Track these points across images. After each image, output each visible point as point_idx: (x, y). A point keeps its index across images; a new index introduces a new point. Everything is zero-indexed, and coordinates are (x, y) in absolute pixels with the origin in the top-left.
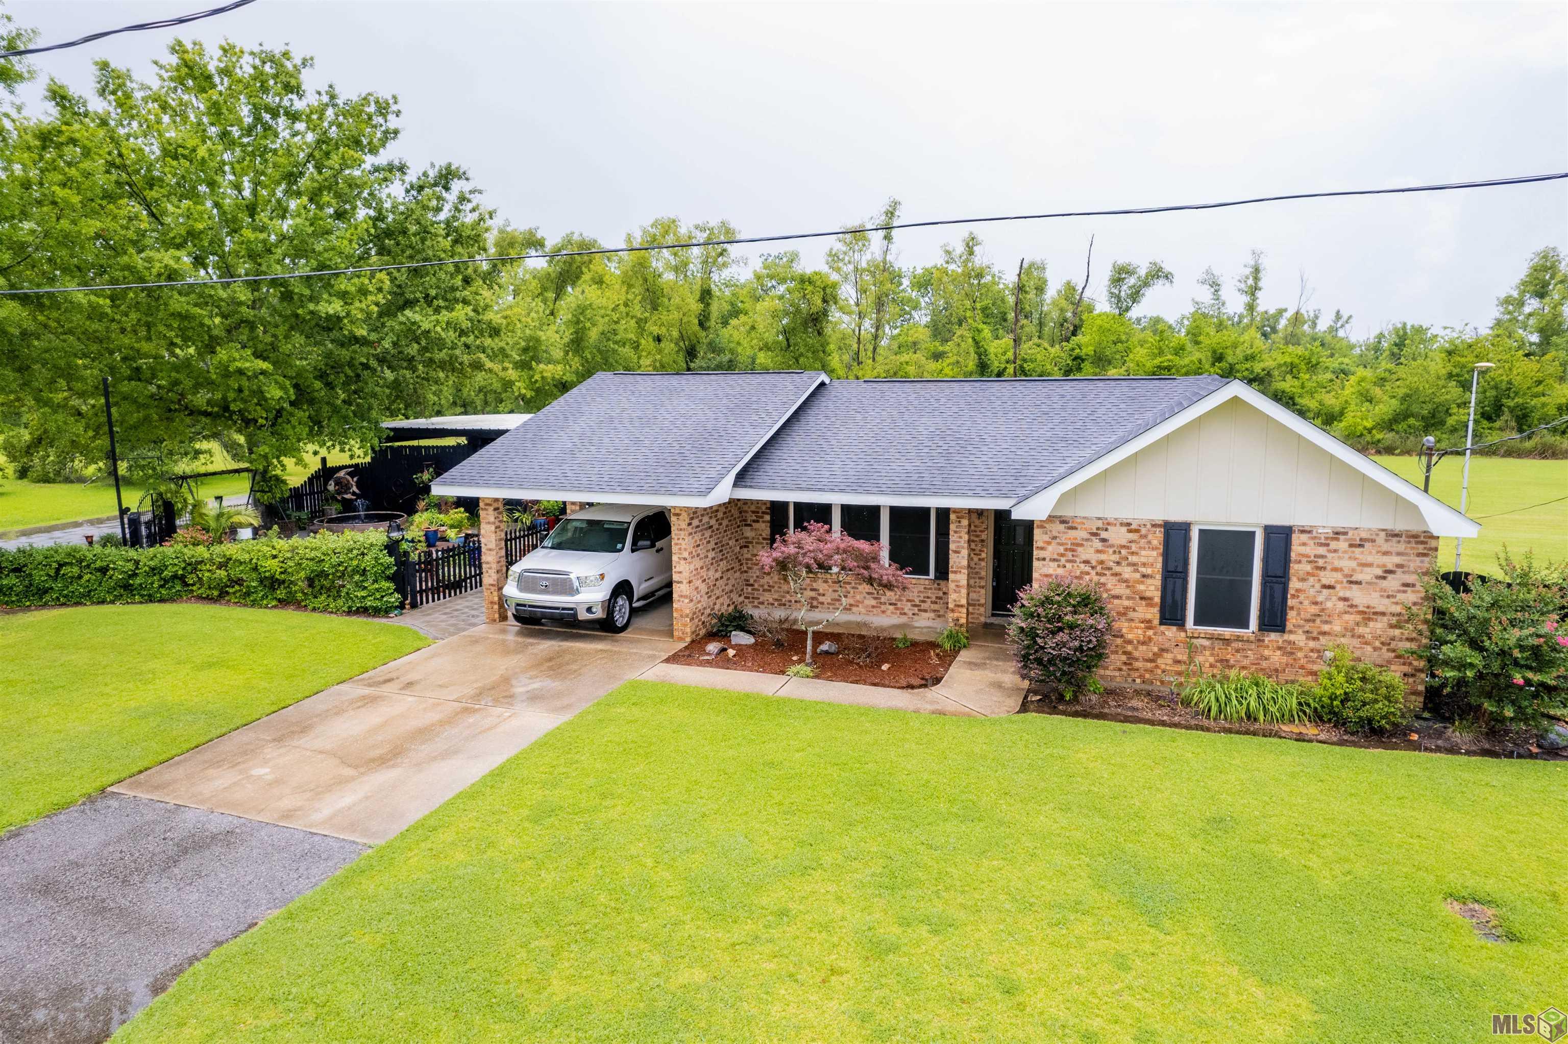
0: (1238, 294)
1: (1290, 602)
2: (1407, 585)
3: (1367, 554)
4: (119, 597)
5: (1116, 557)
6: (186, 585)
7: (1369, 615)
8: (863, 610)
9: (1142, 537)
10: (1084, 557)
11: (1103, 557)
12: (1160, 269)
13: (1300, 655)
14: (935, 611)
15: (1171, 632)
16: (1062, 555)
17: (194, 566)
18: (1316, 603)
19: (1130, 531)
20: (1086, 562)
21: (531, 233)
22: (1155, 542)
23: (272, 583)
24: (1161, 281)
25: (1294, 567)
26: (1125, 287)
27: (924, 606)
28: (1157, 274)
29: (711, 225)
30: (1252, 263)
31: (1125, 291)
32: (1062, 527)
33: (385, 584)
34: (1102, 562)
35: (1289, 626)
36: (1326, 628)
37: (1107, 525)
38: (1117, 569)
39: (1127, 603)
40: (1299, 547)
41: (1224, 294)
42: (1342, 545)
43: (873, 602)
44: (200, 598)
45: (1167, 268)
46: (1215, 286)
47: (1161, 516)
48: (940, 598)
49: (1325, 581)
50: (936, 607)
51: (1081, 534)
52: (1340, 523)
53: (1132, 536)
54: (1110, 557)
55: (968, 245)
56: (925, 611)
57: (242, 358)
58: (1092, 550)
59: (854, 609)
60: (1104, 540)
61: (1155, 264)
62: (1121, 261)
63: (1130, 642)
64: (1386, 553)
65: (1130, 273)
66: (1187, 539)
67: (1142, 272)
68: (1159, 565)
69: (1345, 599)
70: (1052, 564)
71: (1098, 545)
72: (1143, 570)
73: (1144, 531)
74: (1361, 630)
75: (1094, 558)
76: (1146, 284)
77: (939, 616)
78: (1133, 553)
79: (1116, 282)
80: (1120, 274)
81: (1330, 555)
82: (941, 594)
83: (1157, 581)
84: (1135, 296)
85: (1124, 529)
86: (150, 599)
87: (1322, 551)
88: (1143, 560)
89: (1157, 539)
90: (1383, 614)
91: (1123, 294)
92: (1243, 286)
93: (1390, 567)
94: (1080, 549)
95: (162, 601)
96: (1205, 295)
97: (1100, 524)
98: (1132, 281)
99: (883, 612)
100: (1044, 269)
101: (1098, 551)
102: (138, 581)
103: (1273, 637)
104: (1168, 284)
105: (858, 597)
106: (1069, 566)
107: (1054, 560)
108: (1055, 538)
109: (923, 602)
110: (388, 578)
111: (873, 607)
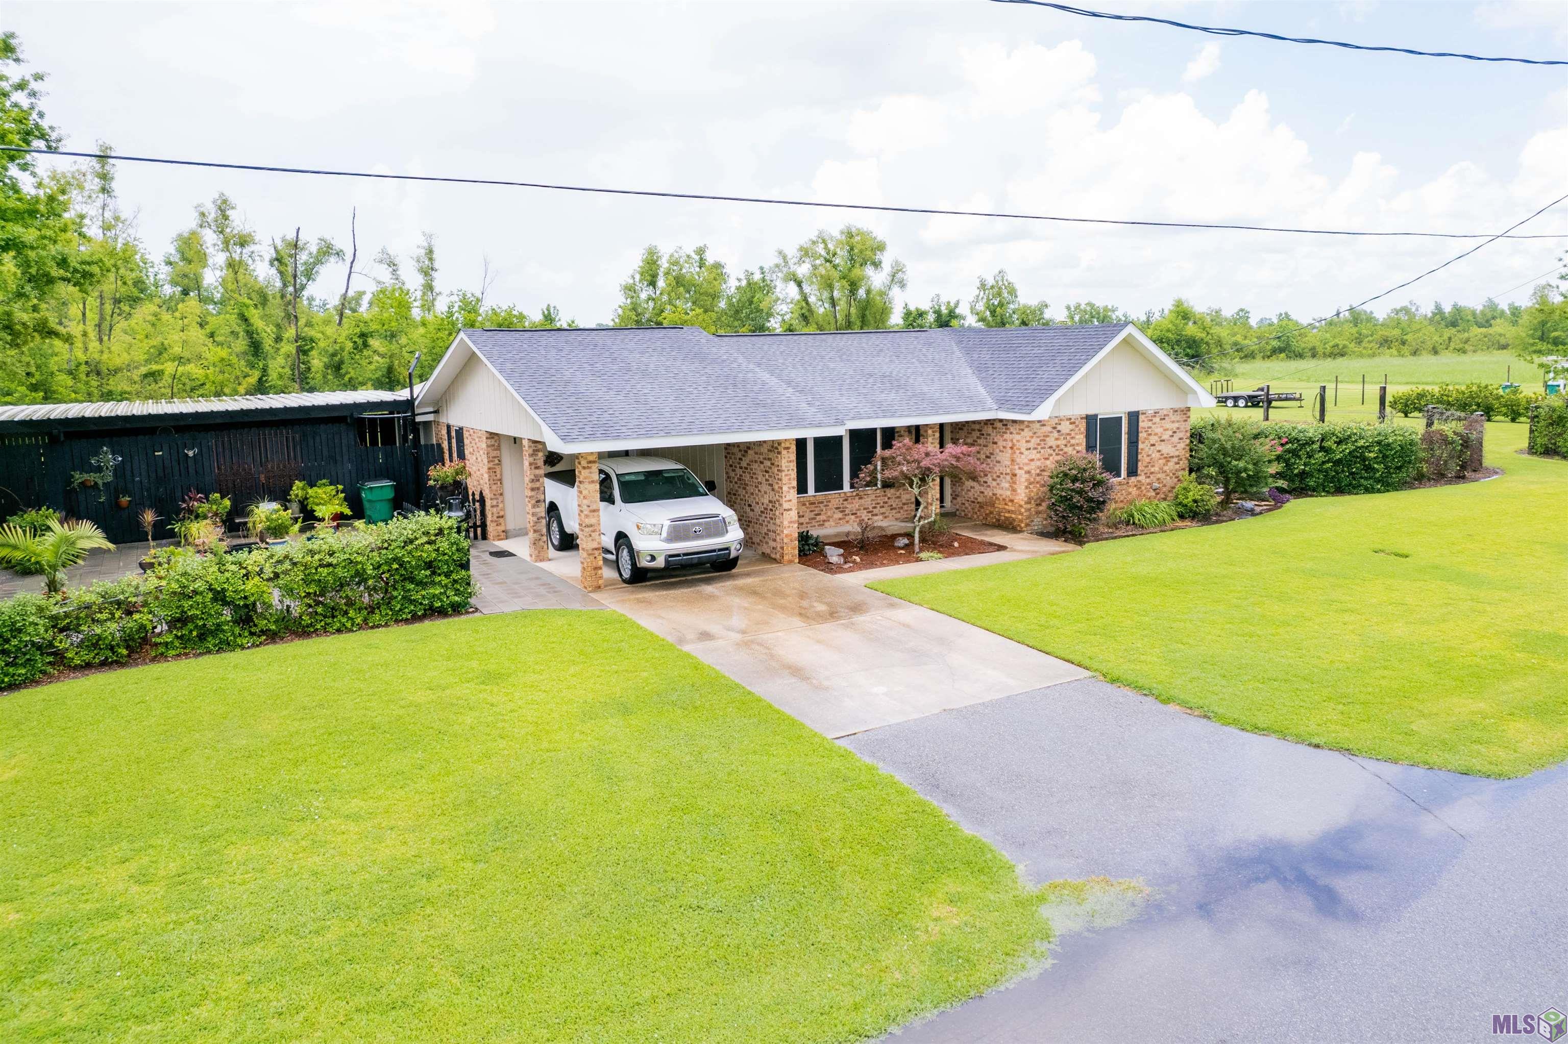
1: (1139, 457)
2: (1180, 439)
3: (1167, 424)
5: (1064, 442)
7: (1168, 459)
8: (833, 524)
9: (1077, 426)
10: (1049, 445)
11: (1059, 442)
12: (329, 246)
13: (1143, 488)
14: (883, 513)
16: (1039, 444)
18: (1148, 456)
19: (1071, 423)
20: (1051, 447)
22: (1082, 429)
24: (333, 258)
25: (1141, 436)
27: (875, 511)
28: (328, 251)
34: (1058, 446)
35: (1139, 471)
36: (1152, 470)
37: (1060, 421)
40: (1141, 423)
42: (1157, 420)
43: (840, 515)
45: (335, 244)
46: (392, 265)
47: (1084, 412)
48: (886, 503)
49: (1151, 442)
50: (883, 510)
51: (1048, 429)
52: (1157, 406)
53: (1072, 427)
54: (1062, 442)
55: (220, 208)
56: (876, 515)
58: (1053, 439)
59: (827, 524)
60: (1059, 431)
61: (323, 241)
62: (289, 235)
64: (1173, 422)
65: (301, 248)
66: (1096, 425)
67: (313, 249)
68: (1084, 444)
69: (1159, 451)
70: (1035, 451)
71: (1056, 435)
72: (1077, 448)
73: (1077, 423)
74: (1166, 468)
76: (319, 261)
77: (886, 517)
78: (1072, 438)
81: (1153, 426)
82: (886, 499)
84: (309, 273)
85: (1068, 422)
87: (1150, 424)
88: (1077, 441)
89: (1083, 426)
90: (1172, 457)
93: (1175, 429)
94: (1047, 439)
97: (1056, 421)
98: (304, 257)
99: (847, 522)
103: (1133, 479)
104: (340, 262)
105: (829, 514)
106: (1042, 451)
107: (1035, 449)
108: (1035, 433)
109: (875, 508)
111: (840, 519)
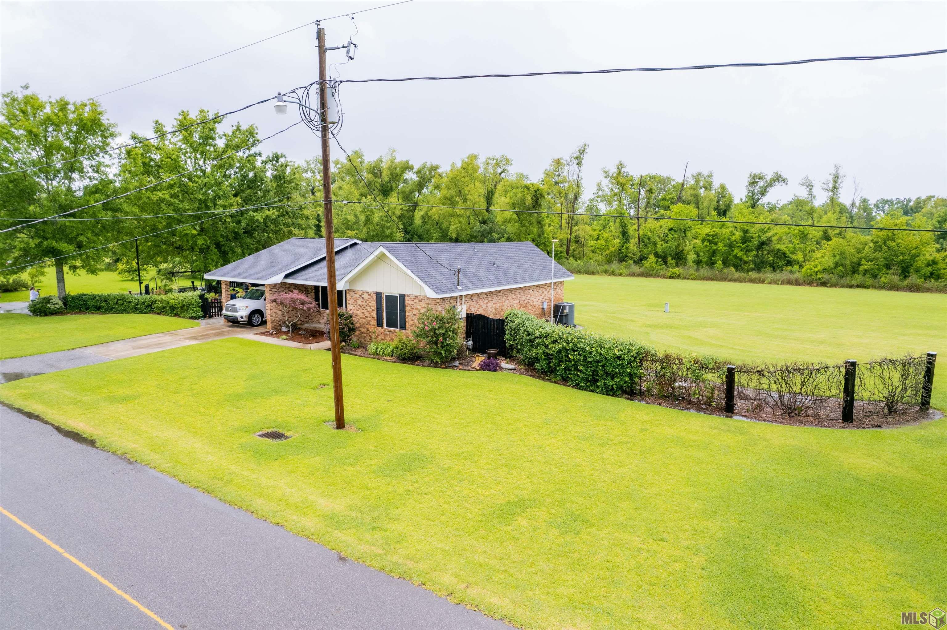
0: (823, 191)
1: (407, 320)
3: (423, 304)
4: (133, 312)
5: (366, 304)
6: (152, 308)
9: (371, 297)
10: (359, 303)
11: (363, 303)
12: (780, 176)
13: (409, 337)
15: (380, 329)
16: (354, 302)
17: (154, 302)
18: (412, 320)
19: (369, 295)
20: (359, 305)
21: (407, 162)
22: (374, 299)
23: (173, 308)
24: (781, 183)
25: (407, 308)
26: (757, 187)
28: (778, 179)
29: (496, 157)
30: (834, 172)
31: (757, 189)
32: (353, 293)
33: (198, 309)
35: (407, 328)
37: (364, 292)
38: (367, 308)
39: (369, 319)
40: (408, 301)
41: (815, 191)
42: (417, 301)
44: (156, 313)
45: (784, 176)
46: (810, 186)
47: (375, 291)
49: (414, 313)
51: (358, 296)
52: (416, 293)
53: (369, 297)
54: (364, 304)
55: (618, 168)
57: (187, 229)
58: (360, 301)
61: (777, 173)
62: (756, 171)
63: (370, 332)
64: (427, 304)
65: (761, 178)
66: (381, 298)
67: (768, 178)
68: (376, 306)
70: (352, 306)
71: (362, 299)
72: (372, 308)
73: (372, 295)
75: (361, 304)
76: (770, 185)
78: (370, 302)
79: (753, 183)
80: (754, 180)
81: (414, 304)
83: (375, 312)
84: (763, 192)
85: (367, 294)
86: (142, 312)
87: (412, 303)
88: (372, 305)
89: (374, 297)
91: (756, 191)
92: (826, 186)
94: (358, 301)
95: (145, 313)
96: (803, 193)
97: (362, 292)
98: (761, 183)
100: (712, 176)
101: (362, 302)
102: (138, 306)
103: (403, 331)
104: (784, 184)
106: (355, 306)
107: (352, 304)
110: (199, 307)
